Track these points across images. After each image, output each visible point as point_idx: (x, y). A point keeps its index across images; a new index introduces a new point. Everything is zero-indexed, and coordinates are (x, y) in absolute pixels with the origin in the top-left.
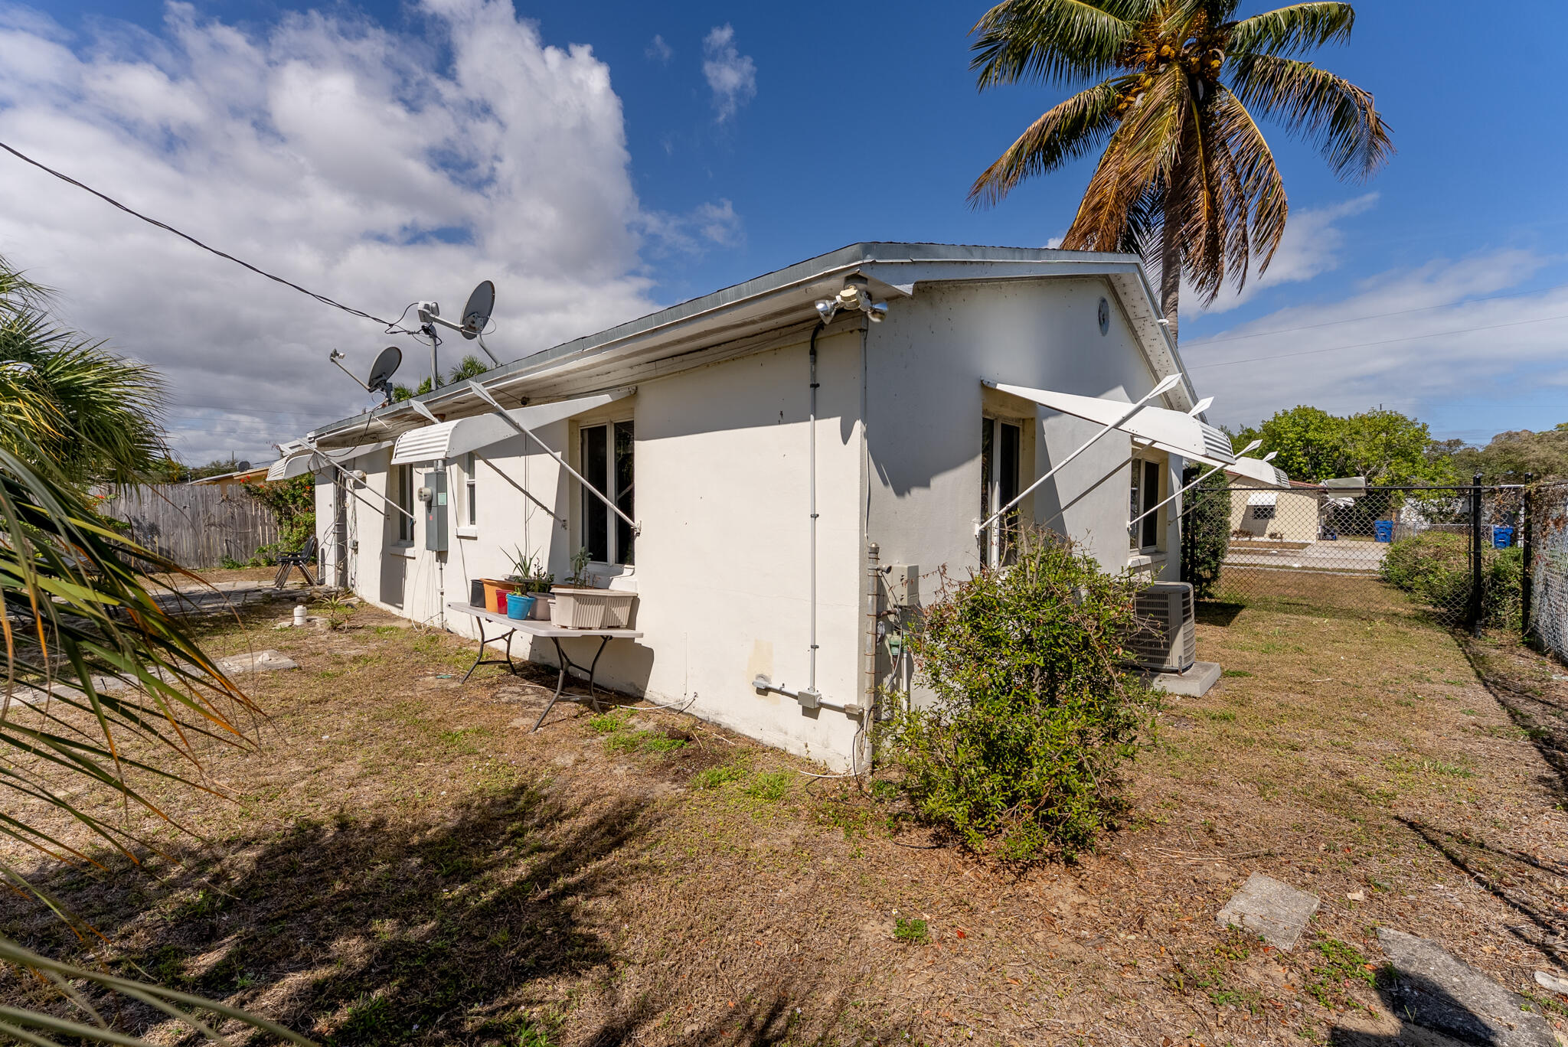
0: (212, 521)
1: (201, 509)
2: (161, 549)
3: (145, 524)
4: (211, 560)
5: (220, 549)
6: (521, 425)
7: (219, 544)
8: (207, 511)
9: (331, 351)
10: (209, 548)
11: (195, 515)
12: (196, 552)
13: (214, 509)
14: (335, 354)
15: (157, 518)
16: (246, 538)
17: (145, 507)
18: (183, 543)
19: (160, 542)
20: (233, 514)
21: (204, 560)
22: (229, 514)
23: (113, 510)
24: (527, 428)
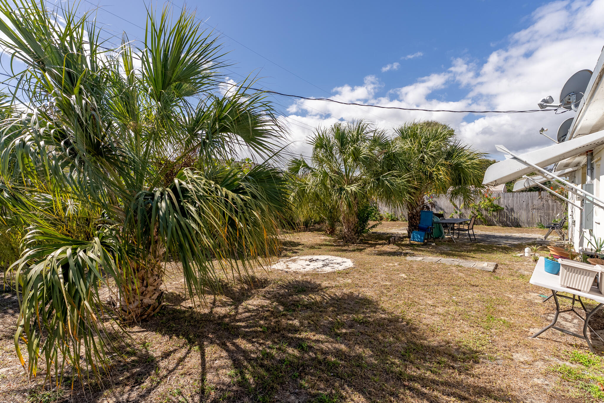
0: (534, 207)
1: (530, 202)
2: (514, 218)
3: (509, 208)
4: (533, 224)
5: (537, 220)
6: (528, 162)
7: (536, 216)
8: (532, 203)
9: (540, 129)
10: (533, 219)
11: (527, 205)
12: (527, 220)
13: (535, 202)
14: (543, 130)
15: (514, 205)
16: (549, 215)
17: (510, 201)
18: (522, 215)
19: (515, 215)
20: (543, 204)
21: (530, 223)
22: (541, 204)
23: (499, 202)
24: (533, 163)
